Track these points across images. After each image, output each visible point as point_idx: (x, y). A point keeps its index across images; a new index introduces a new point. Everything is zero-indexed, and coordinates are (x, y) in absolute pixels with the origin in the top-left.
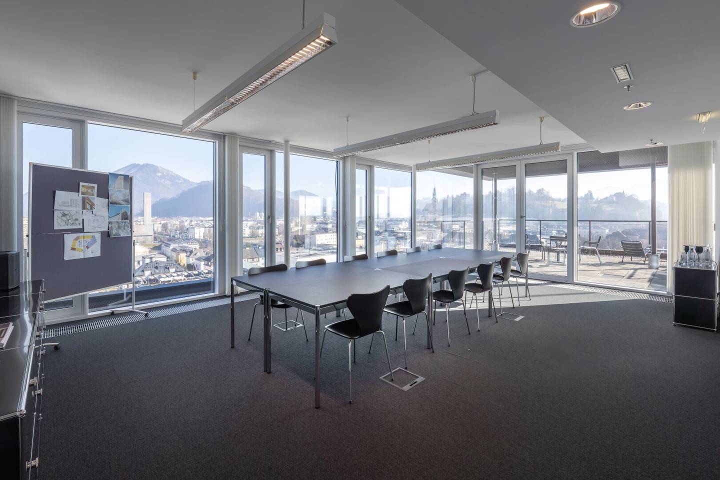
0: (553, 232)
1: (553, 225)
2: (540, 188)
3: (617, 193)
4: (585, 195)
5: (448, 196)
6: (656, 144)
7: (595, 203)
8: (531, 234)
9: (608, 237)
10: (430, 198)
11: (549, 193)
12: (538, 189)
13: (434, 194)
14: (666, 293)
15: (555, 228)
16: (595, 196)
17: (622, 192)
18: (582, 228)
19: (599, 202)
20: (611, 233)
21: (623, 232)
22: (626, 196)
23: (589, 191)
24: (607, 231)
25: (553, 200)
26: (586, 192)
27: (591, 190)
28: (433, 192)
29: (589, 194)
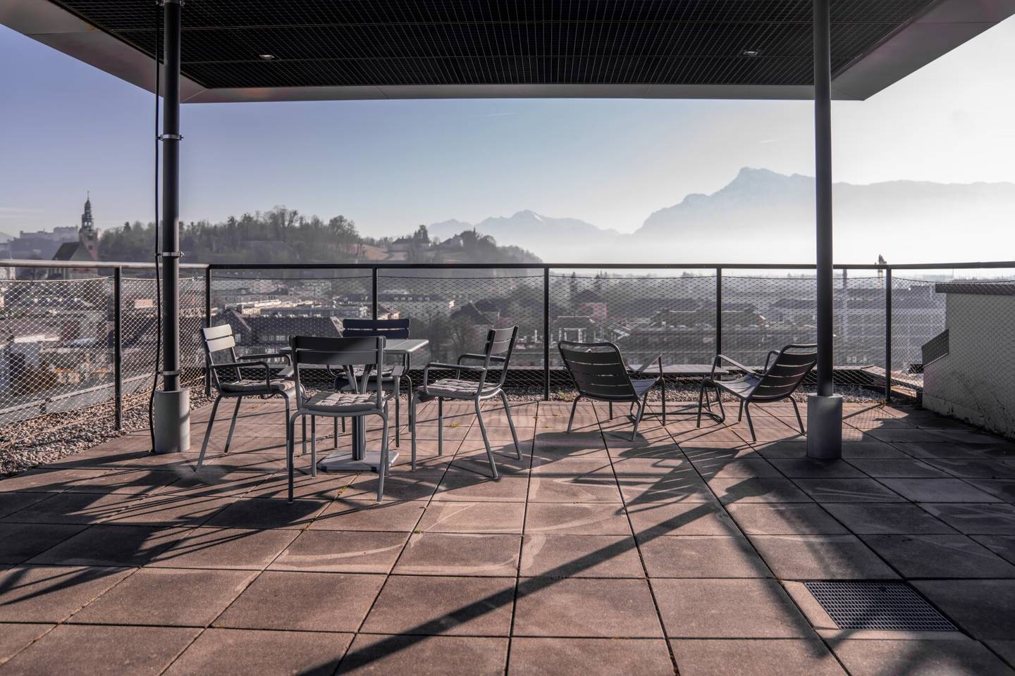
0: (361, 309)
1: (360, 295)
2: (336, 215)
3: (465, 232)
4: (416, 233)
5: (127, 224)
7: (431, 250)
8: (319, 315)
9: (455, 314)
10: (77, 227)
11: (352, 227)
12: (332, 217)
13: (87, 217)
15: (364, 301)
16: (431, 237)
17: (473, 230)
18: (411, 299)
19: (438, 247)
20: (459, 308)
21: (477, 304)
22: (479, 238)
23: (423, 227)
24: (452, 304)
25: (361, 242)
26: (417, 229)
27: (424, 224)
28: (83, 212)
29: (422, 232)
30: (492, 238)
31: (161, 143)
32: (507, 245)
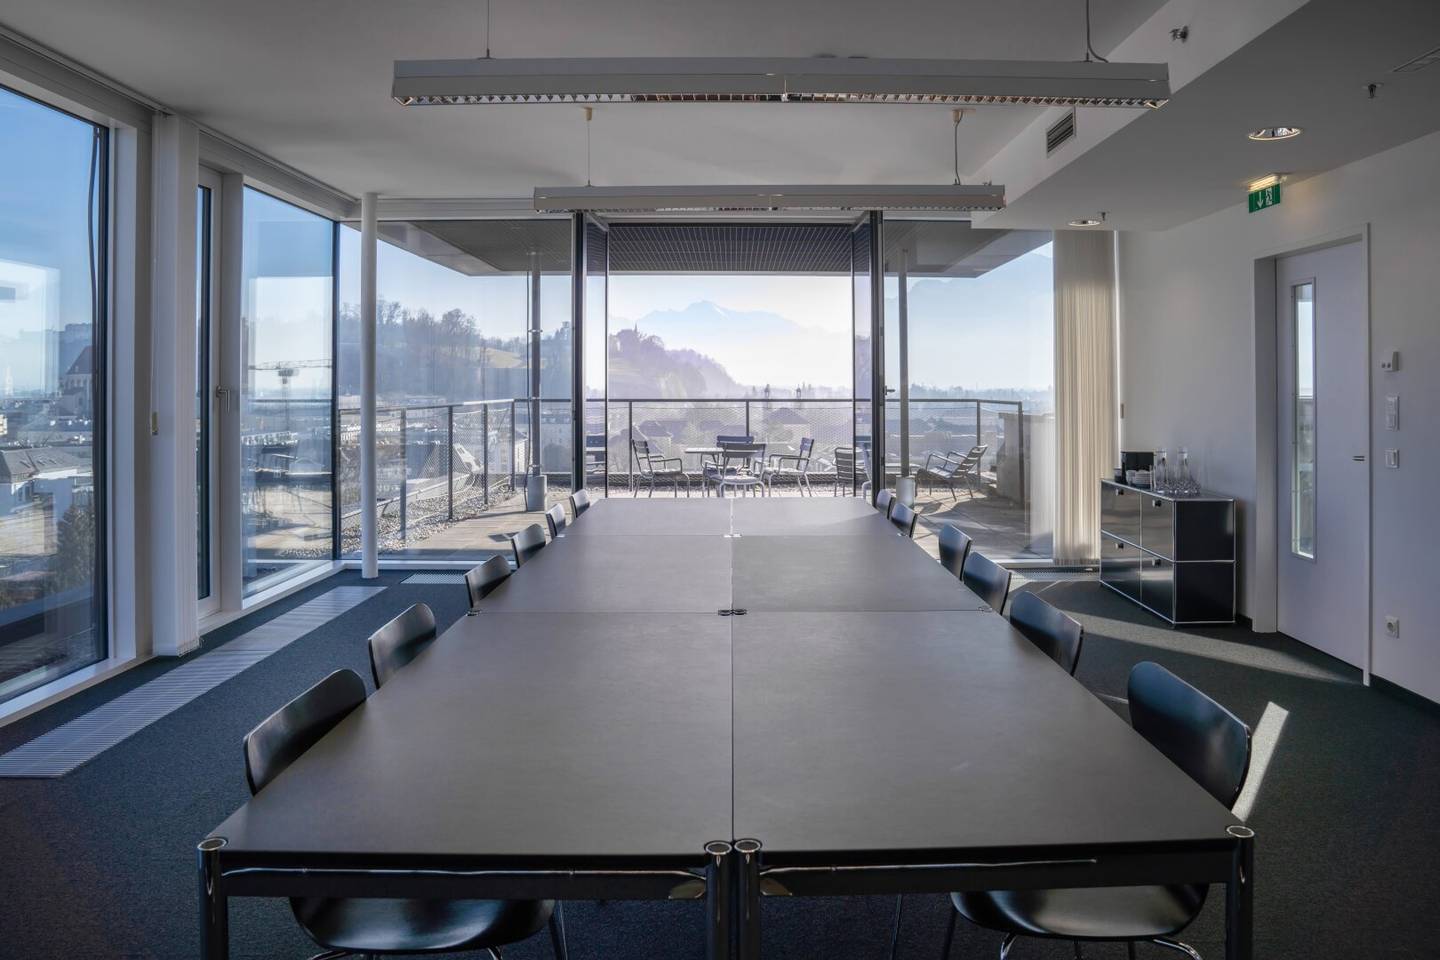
2: (450, 310)
3: (623, 331)
4: (557, 333)
6: (1084, 222)
11: (472, 324)
12: (446, 311)
14: (1051, 561)
17: (633, 328)
22: (641, 339)
25: (484, 344)
30: (659, 339)
31: (530, 334)
32: (679, 348)
